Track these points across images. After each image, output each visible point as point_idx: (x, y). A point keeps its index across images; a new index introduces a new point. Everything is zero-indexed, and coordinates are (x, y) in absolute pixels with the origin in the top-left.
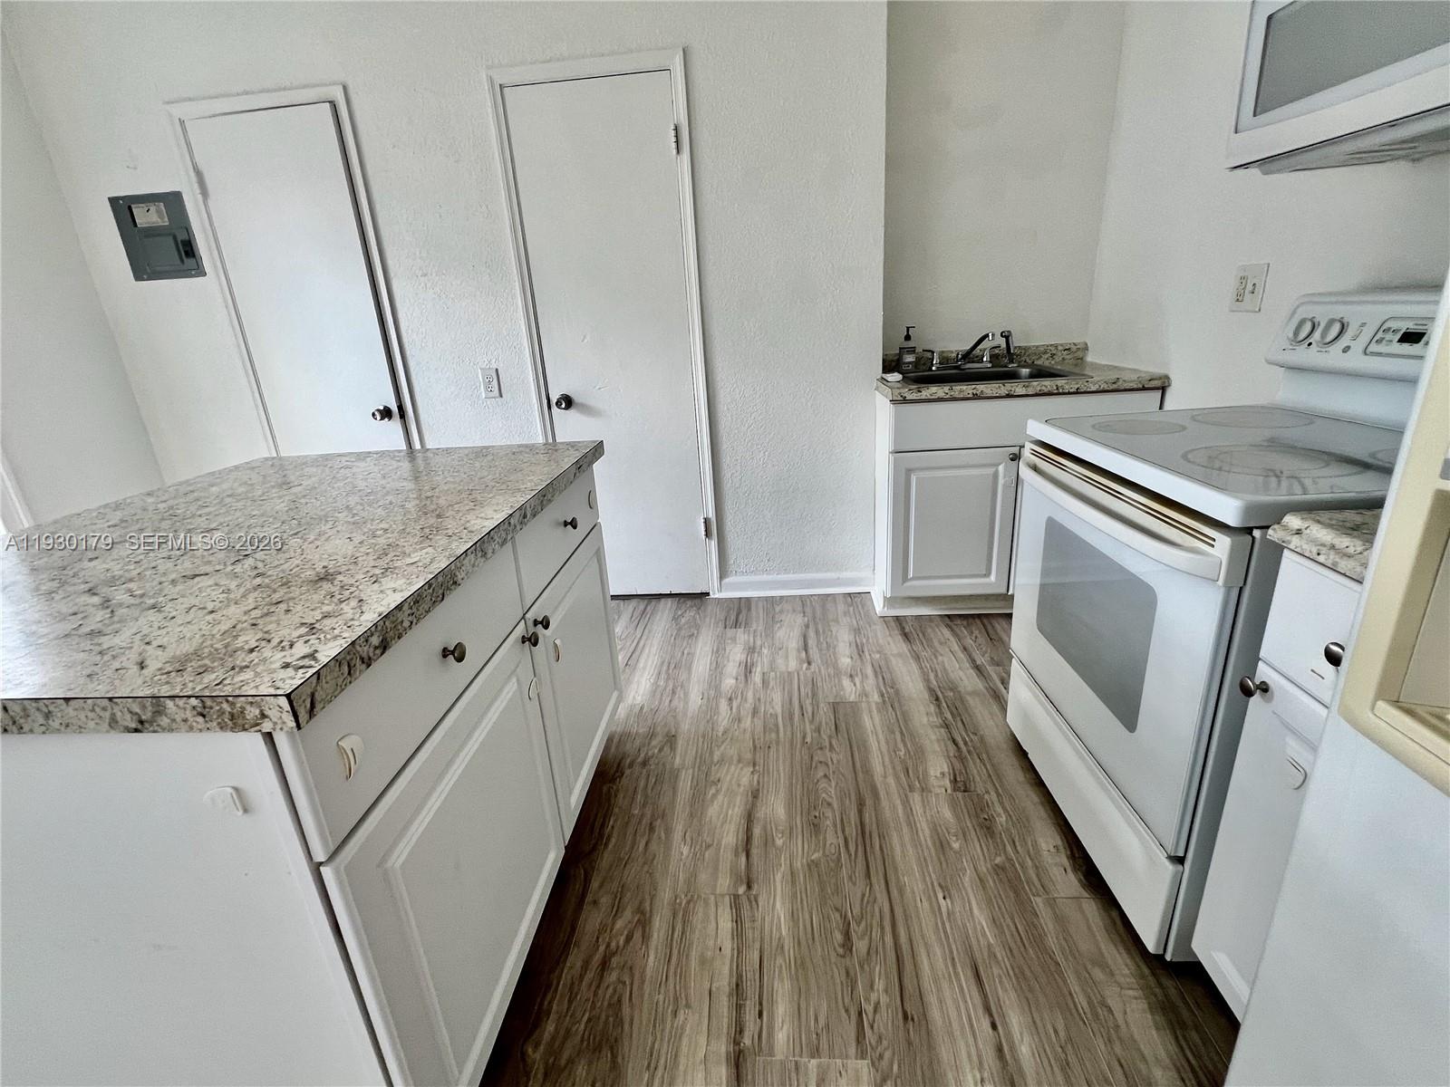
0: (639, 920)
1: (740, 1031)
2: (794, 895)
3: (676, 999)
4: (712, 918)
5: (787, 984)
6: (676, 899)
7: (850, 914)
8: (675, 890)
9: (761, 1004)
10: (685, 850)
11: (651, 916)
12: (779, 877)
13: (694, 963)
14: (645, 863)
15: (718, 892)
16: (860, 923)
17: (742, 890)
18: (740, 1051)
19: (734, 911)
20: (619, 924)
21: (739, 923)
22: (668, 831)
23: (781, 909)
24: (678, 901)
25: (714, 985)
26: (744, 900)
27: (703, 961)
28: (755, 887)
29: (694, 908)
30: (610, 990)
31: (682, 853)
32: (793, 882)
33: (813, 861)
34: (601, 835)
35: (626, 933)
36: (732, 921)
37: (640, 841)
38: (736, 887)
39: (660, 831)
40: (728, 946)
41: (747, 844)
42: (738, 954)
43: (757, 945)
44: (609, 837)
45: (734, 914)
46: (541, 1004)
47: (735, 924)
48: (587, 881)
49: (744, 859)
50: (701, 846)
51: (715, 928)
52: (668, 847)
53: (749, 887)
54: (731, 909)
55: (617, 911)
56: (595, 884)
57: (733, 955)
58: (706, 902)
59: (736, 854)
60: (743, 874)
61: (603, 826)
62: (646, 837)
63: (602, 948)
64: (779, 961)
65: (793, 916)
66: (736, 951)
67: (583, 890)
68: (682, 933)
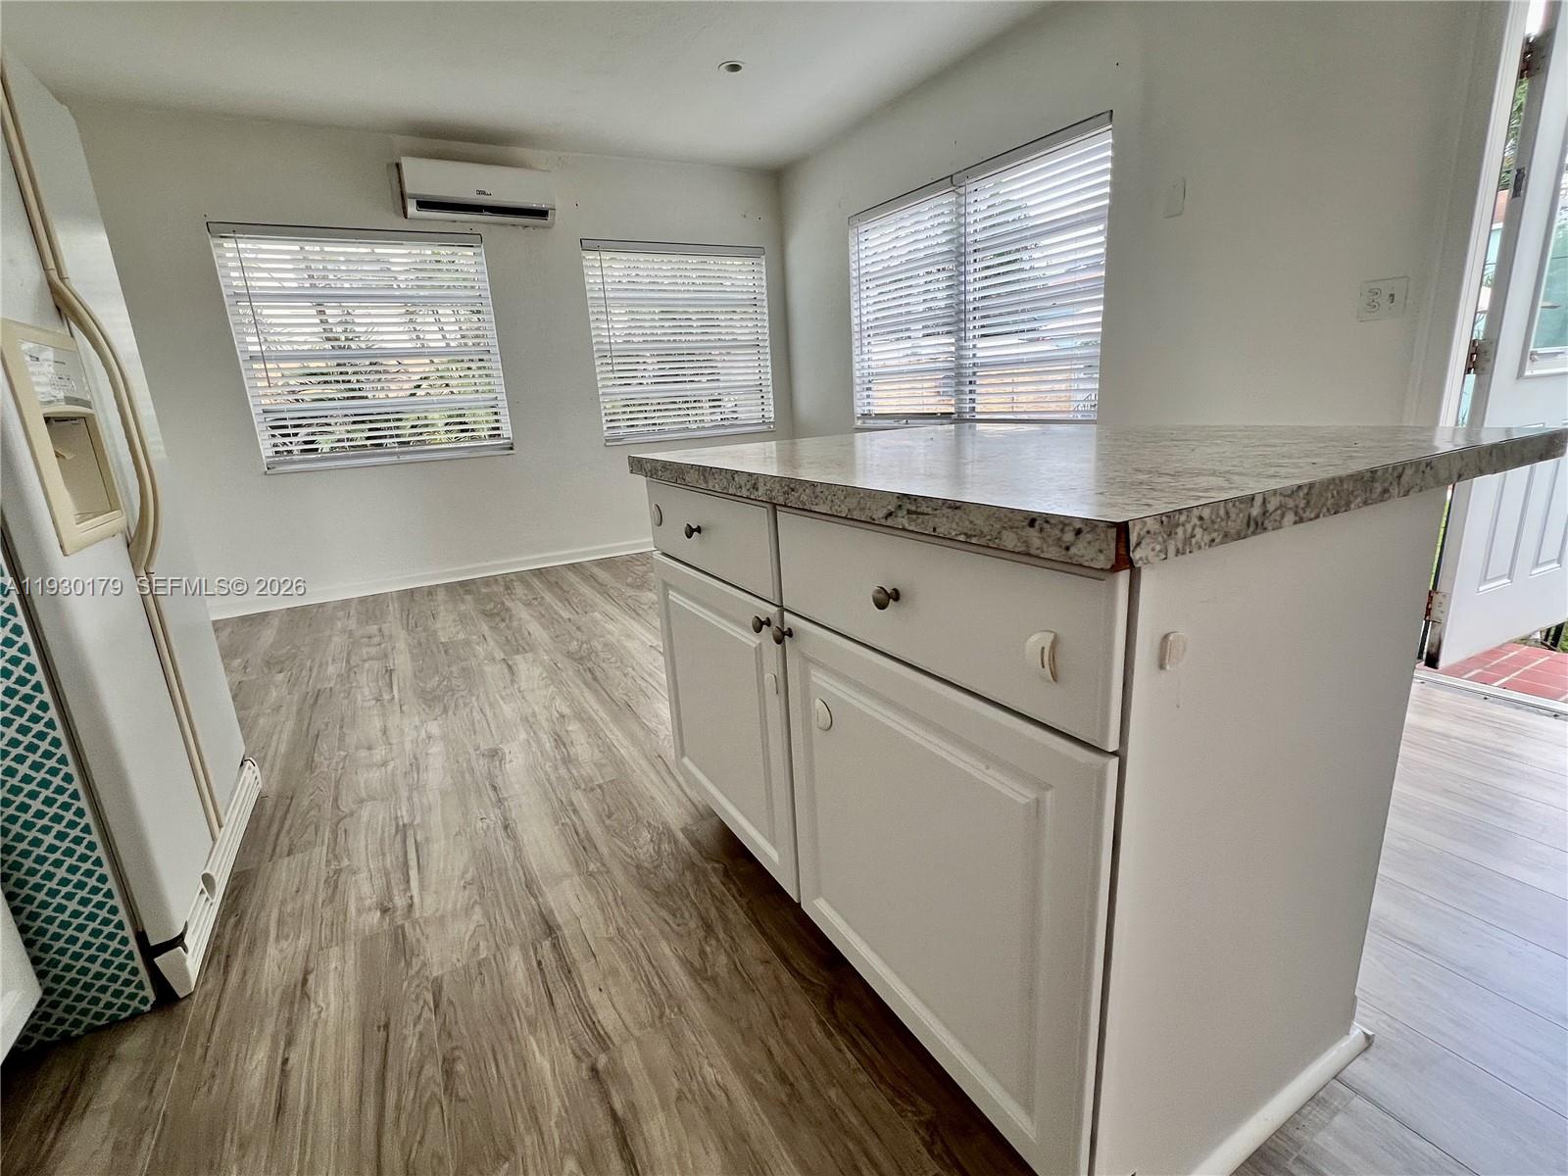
0: (706, 971)
1: (555, 946)
2: (526, 1089)
3: (623, 937)
4: (624, 1013)
5: (517, 995)
6: (679, 1009)
7: (444, 1103)
8: (690, 1022)
9: (541, 970)
10: (709, 1071)
11: (696, 981)
12: (556, 1103)
13: (623, 968)
14: (750, 1027)
15: (633, 1043)
16: (431, 1097)
17: (602, 1061)
18: (550, 935)
19: (602, 1032)
20: (723, 959)
21: (590, 1023)
22: (755, 1089)
23: (541, 1062)
24: (676, 1010)
25: (594, 961)
26: (592, 1049)
27: (614, 972)
28: (585, 1074)
29: (652, 1010)
30: (687, 915)
31: (711, 1066)
32: (532, 1108)
33: (507, 1159)
34: (843, 1031)
35: (710, 956)
36: (599, 1022)
37: (781, 1048)
38: (611, 1059)
39: (767, 1081)
40: (594, 996)
41: (622, 1132)
42: (579, 996)
43: (560, 1012)
44: (830, 1036)
45: (599, 1028)
46: (735, 884)
47: (594, 1019)
48: (796, 973)
49: (618, 1106)
50: (690, 1091)
51: (616, 1005)
52: (738, 1066)
53: (594, 1070)
54: (606, 1033)
55: (736, 969)
56: (786, 977)
57: (585, 990)
58: (642, 1026)
59: (632, 1106)
60: (609, 1082)
61: (854, 1044)
62: (779, 1059)
63: (721, 935)
64: (531, 1011)
65: (523, 1062)
66: (583, 997)
67: (793, 967)
68: (649, 982)
